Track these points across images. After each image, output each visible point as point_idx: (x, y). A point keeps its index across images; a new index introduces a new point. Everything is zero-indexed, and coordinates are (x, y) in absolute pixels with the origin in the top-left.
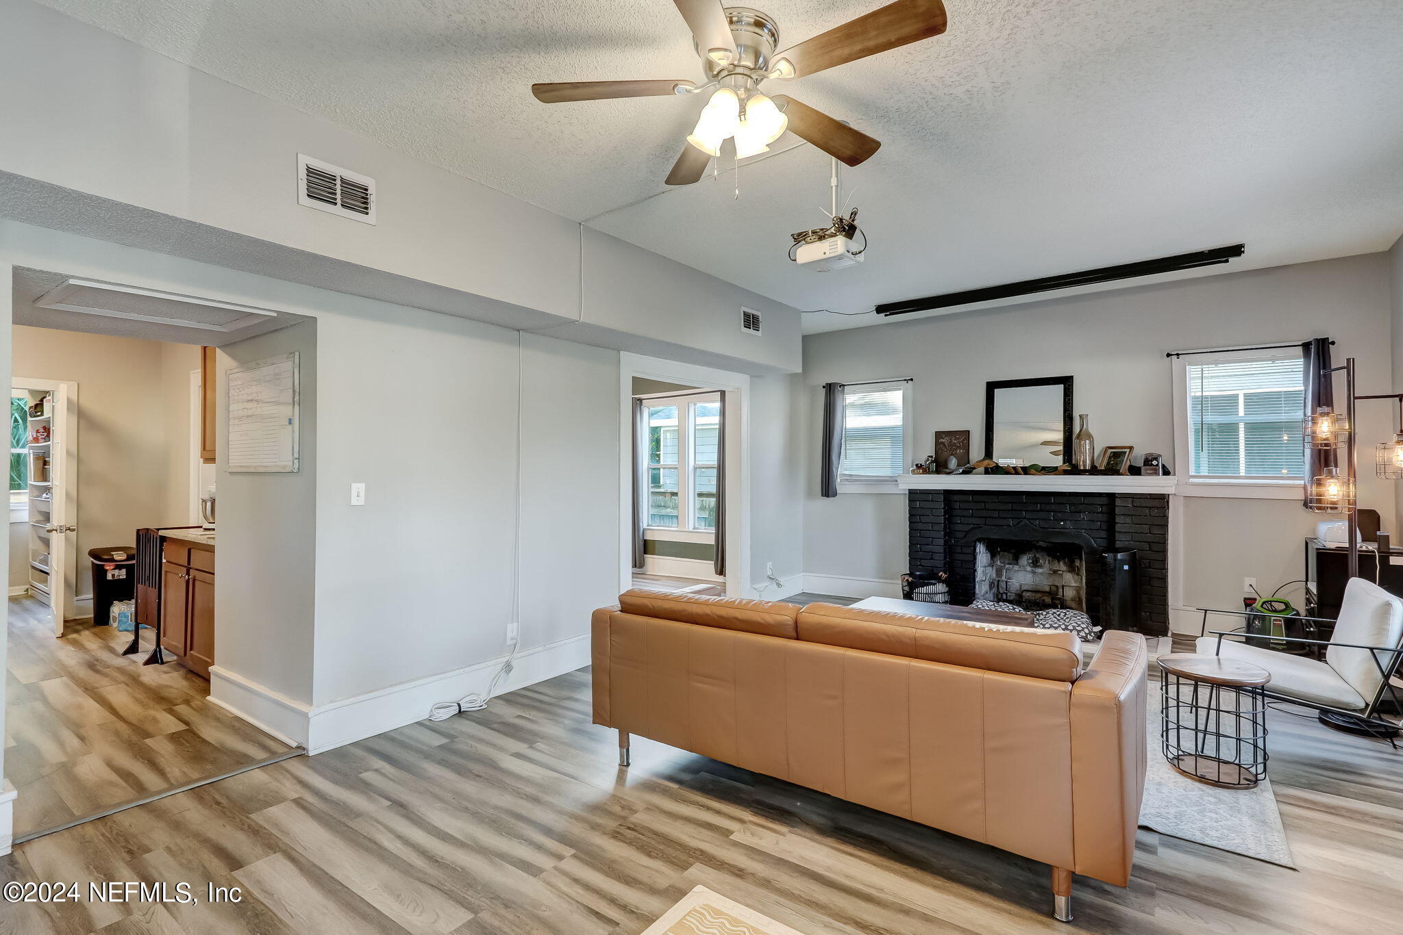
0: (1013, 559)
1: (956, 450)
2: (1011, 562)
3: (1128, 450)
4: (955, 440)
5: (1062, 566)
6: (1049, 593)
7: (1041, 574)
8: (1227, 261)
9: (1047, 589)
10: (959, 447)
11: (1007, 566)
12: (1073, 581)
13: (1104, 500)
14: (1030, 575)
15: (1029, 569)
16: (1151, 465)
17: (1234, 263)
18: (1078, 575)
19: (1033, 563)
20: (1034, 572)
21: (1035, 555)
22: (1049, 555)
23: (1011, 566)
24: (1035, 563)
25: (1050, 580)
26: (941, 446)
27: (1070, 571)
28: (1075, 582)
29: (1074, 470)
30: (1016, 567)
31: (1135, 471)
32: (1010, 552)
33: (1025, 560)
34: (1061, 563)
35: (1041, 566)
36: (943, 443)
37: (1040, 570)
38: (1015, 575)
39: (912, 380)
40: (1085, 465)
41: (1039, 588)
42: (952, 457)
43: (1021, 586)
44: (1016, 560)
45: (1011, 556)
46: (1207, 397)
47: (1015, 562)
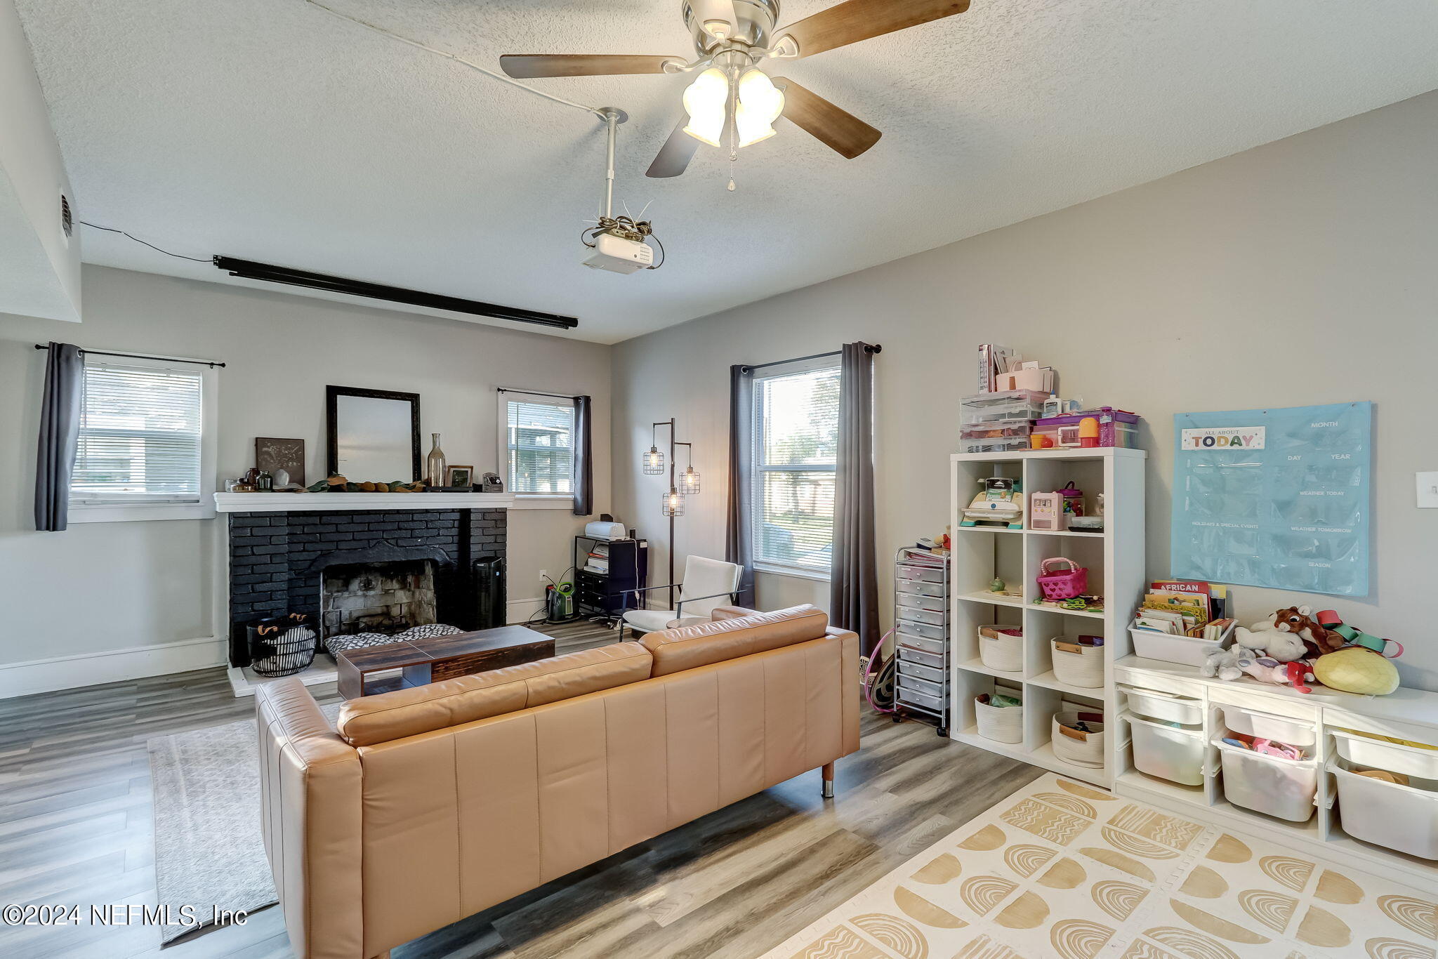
0: (343, 586)
1: (287, 462)
2: (339, 589)
3: (469, 470)
4: (285, 450)
5: (395, 585)
6: (382, 614)
7: (373, 596)
8: (567, 328)
9: (379, 611)
10: (291, 459)
11: (335, 594)
12: (404, 598)
13: (456, 515)
14: (362, 600)
15: (360, 593)
16: (494, 483)
17: (570, 332)
18: (409, 590)
19: (365, 586)
20: (365, 596)
21: (368, 578)
22: (382, 575)
23: (340, 594)
24: (367, 586)
25: (382, 601)
26: (266, 456)
27: (401, 589)
28: (407, 598)
29: (428, 487)
30: (346, 594)
31: (478, 488)
32: (339, 579)
33: (355, 585)
34: (394, 581)
35: (373, 589)
36: (268, 453)
37: (372, 593)
38: (346, 601)
39: (223, 365)
40: (437, 482)
41: (372, 612)
42: (282, 470)
43: (350, 613)
44: (346, 585)
45: (340, 583)
46: (520, 429)
47: (345, 588)
